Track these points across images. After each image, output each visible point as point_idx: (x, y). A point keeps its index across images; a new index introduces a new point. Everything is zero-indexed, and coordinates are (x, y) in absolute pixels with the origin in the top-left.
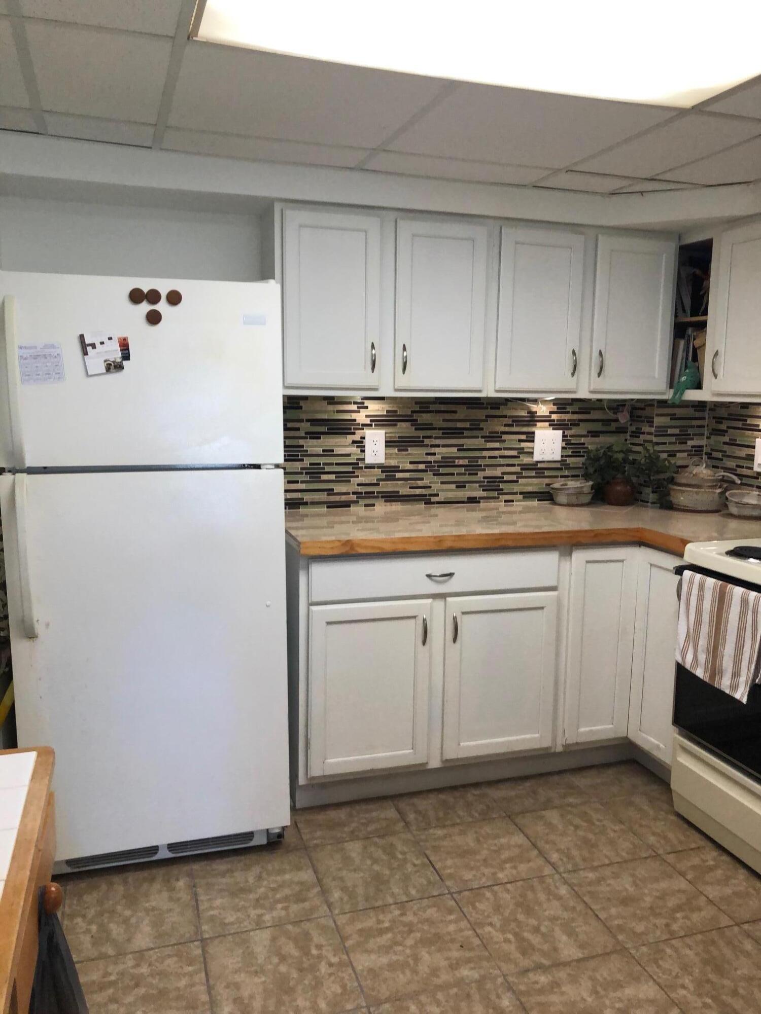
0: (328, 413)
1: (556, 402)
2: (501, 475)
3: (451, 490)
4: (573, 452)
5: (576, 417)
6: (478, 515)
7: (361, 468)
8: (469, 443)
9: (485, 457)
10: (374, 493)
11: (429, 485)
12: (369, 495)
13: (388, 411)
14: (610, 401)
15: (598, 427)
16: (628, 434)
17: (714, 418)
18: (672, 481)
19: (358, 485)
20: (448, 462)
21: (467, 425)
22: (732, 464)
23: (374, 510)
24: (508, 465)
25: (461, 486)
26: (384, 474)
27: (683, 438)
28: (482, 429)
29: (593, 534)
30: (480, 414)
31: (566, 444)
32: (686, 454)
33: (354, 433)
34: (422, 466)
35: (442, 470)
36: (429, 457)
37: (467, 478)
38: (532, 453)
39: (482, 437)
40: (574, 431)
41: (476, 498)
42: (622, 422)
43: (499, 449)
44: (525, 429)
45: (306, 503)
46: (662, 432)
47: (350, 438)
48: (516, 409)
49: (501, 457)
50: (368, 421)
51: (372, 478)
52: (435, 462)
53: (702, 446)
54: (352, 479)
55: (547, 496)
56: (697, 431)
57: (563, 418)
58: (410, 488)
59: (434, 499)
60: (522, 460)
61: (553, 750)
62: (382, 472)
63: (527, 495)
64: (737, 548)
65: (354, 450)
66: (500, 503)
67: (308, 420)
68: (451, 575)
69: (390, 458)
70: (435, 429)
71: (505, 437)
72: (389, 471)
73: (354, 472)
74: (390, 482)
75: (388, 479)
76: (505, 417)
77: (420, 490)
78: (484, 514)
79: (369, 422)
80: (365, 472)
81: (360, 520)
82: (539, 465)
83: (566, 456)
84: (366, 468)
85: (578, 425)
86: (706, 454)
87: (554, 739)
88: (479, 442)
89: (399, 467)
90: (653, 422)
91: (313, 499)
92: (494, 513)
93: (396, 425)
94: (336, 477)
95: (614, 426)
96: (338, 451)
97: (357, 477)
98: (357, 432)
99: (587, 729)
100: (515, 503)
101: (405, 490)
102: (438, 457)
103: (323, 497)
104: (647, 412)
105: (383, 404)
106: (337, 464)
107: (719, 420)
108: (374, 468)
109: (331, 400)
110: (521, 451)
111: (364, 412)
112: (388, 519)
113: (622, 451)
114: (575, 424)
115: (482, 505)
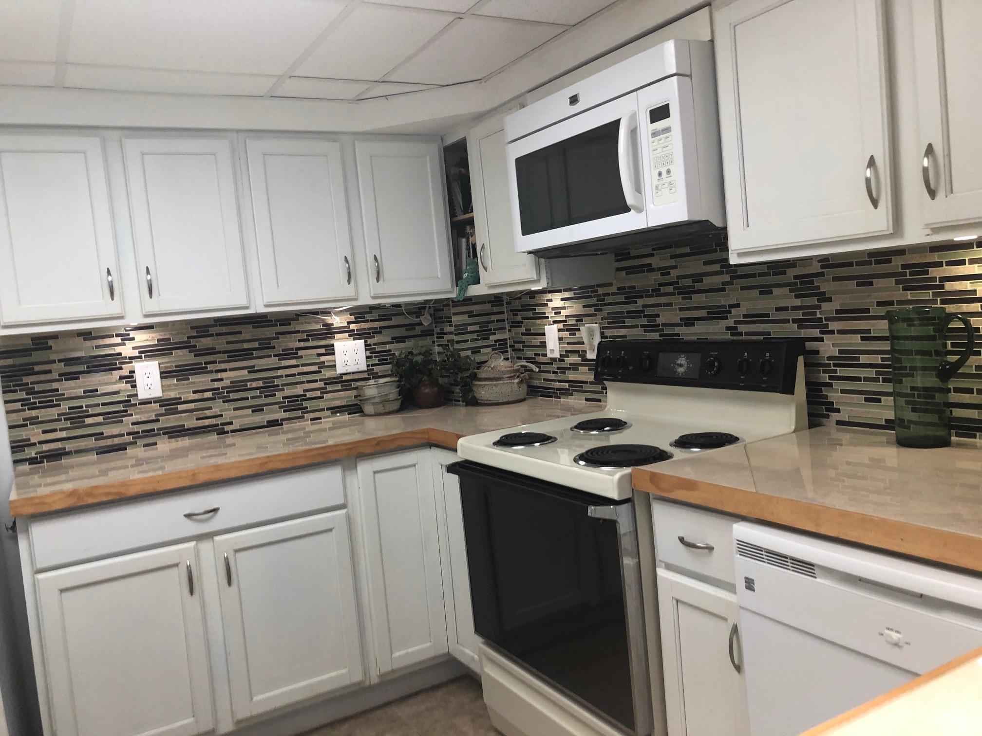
0: (86, 349)
1: (351, 311)
2: (303, 393)
3: (247, 416)
4: (379, 360)
5: (376, 325)
6: (283, 437)
7: (135, 405)
8: (260, 363)
9: (281, 377)
10: (154, 430)
11: (220, 413)
12: (149, 433)
13: (158, 340)
14: (408, 304)
15: (402, 332)
16: (435, 335)
17: (511, 311)
18: (475, 377)
19: (133, 424)
20: (238, 386)
21: (256, 345)
22: (530, 353)
23: (157, 449)
24: (309, 382)
25: (258, 409)
26: (164, 408)
27: (484, 333)
28: (274, 347)
29: (374, 443)
30: (269, 332)
31: (370, 353)
32: (490, 349)
33: (121, 368)
34: (208, 395)
35: (232, 396)
36: (216, 383)
37: (264, 400)
38: (335, 366)
39: (275, 356)
40: (378, 339)
41: (277, 420)
42: (426, 325)
43: (297, 366)
44: (323, 343)
45: (69, 453)
46: (461, 330)
47: (116, 374)
48: (309, 323)
49: (300, 374)
50: (136, 353)
51: (150, 414)
52: (223, 388)
53: (506, 340)
54: (124, 419)
55: (355, 409)
56: (499, 325)
57: (362, 327)
58: (197, 419)
59: (227, 428)
60: (325, 375)
61: (367, 683)
62: (161, 406)
63: (335, 410)
64: (502, 437)
65: (123, 386)
66: (307, 423)
67: (60, 361)
68: (215, 510)
69: (170, 390)
70: (219, 352)
71: (300, 353)
72: (169, 405)
73: (126, 411)
74: (172, 416)
75: (168, 413)
76: (298, 332)
77: (210, 420)
78: (290, 436)
79: (138, 355)
80: (140, 409)
81: (139, 462)
82: (344, 378)
83: (373, 365)
84: (140, 404)
85: (380, 332)
86: (511, 346)
87: (366, 672)
88: (273, 361)
89: (180, 398)
90: (451, 321)
91: (77, 447)
92: (301, 434)
93: (171, 354)
94: (104, 419)
95: (418, 330)
96: (102, 389)
97: (131, 415)
98: (123, 366)
99: (403, 652)
100: (322, 420)
101: (191, 422)
102: (226, 383)
103: (91, 442)
104: (446, 312)
105: (153, 333)
106: (103, 404)
107: (515, 312)
108: (151, 403)
109: (87, 335)
110: (322, 365)
111: (129, 345)
112: (174, 455)
113: (420, 354)
114: (377, 332)
115: (286, 426)
